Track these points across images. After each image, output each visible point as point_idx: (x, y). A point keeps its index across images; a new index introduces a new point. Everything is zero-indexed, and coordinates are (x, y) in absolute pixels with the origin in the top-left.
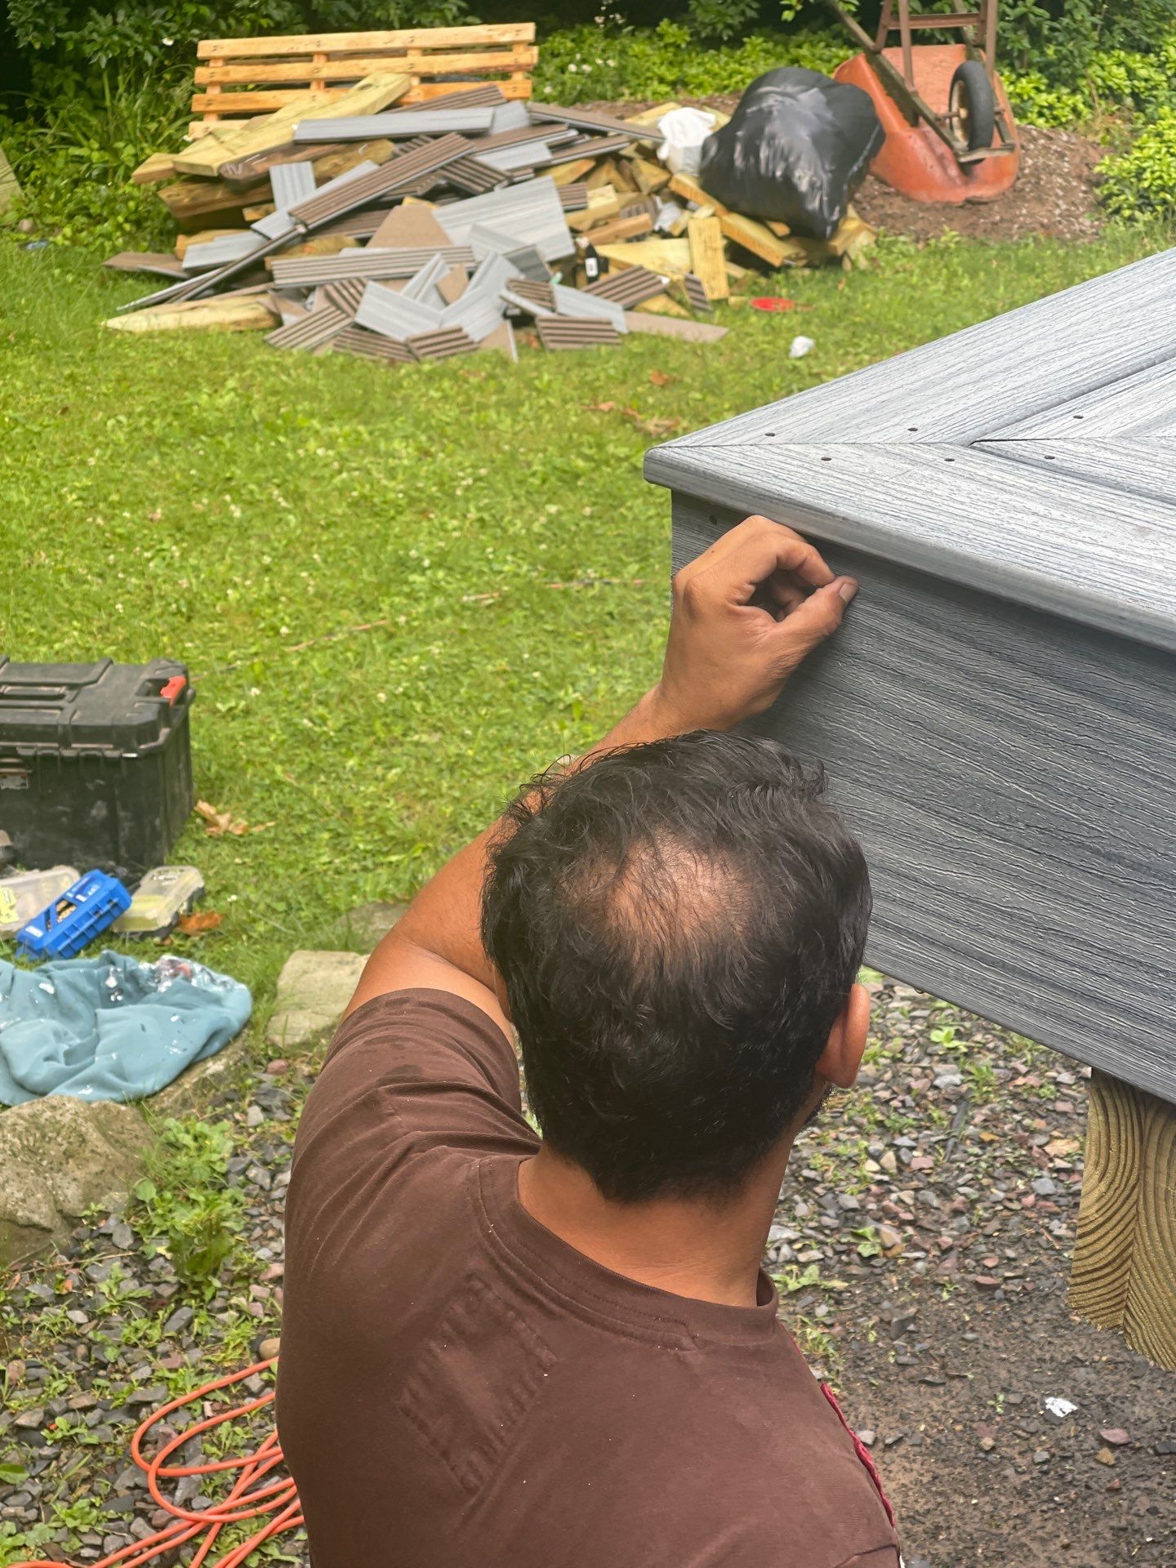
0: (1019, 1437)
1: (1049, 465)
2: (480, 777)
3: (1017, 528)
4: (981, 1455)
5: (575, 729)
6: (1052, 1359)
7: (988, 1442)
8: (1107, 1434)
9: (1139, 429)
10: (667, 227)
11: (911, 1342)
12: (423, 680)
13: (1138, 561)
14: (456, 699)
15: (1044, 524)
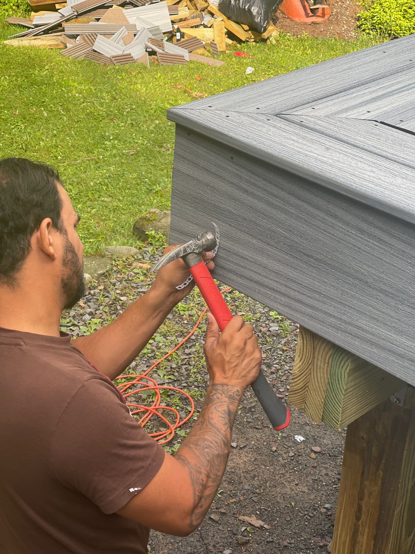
0: (285, 447)
1: (301, 124)
2: (124, 214)
3: (287, 145)
4: (272, 453)
5: (158, 200)
6: (298, 423)
7: (274, 449)
8: (313, 448)
9: (332, 114)
10: (206, 24)
11: (252, 415)
12: (107, 179)
13: (325, 159)
14: (118, 186)
15: (296, 144)
